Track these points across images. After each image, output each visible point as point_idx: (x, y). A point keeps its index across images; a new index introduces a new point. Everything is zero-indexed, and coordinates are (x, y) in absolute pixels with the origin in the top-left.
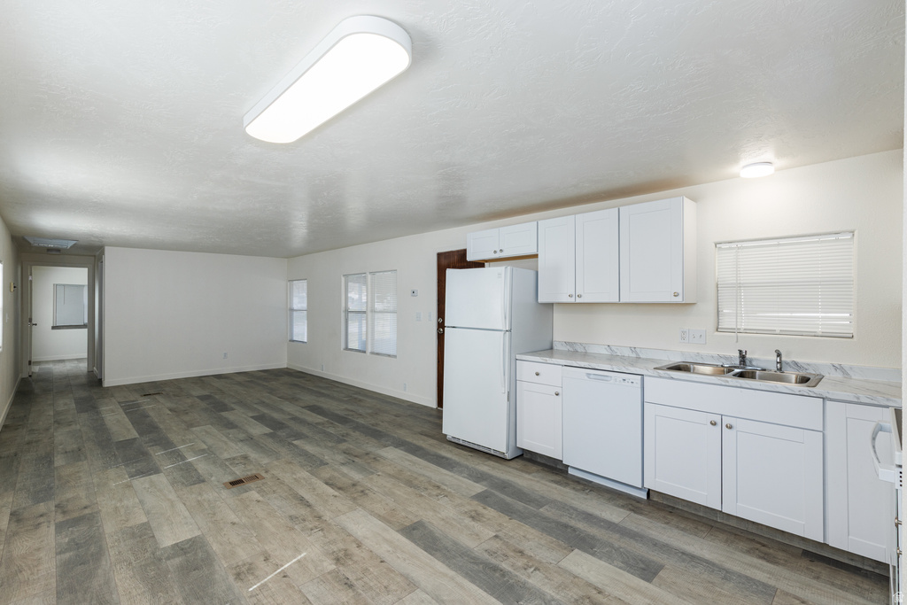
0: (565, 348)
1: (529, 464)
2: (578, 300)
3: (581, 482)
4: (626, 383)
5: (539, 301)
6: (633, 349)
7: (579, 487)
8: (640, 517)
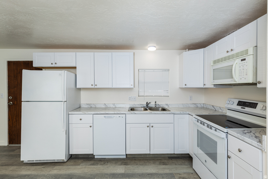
0: (86, 106)
1: (76, 160)
2: (96, 87)
3: (102, 160)
4: (120, 118)
5: (77, 87)
6: (114, 104)
7: (102, 163)
8: (129, 166)
